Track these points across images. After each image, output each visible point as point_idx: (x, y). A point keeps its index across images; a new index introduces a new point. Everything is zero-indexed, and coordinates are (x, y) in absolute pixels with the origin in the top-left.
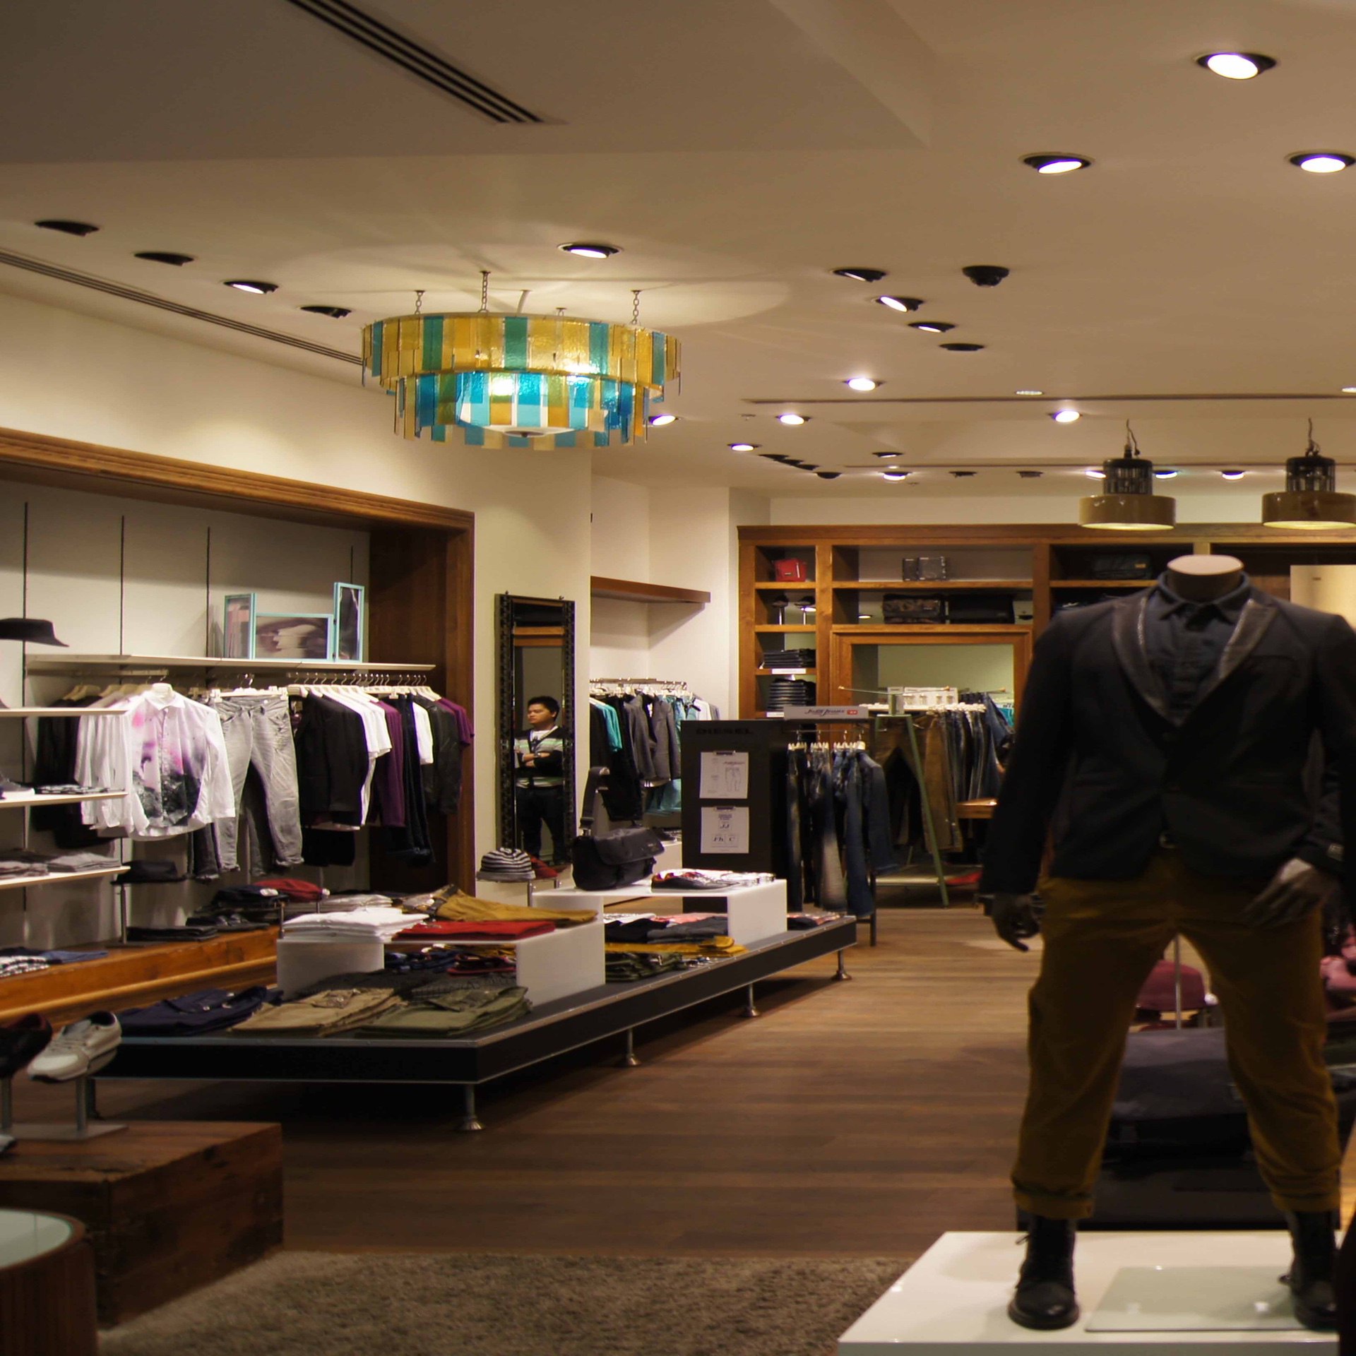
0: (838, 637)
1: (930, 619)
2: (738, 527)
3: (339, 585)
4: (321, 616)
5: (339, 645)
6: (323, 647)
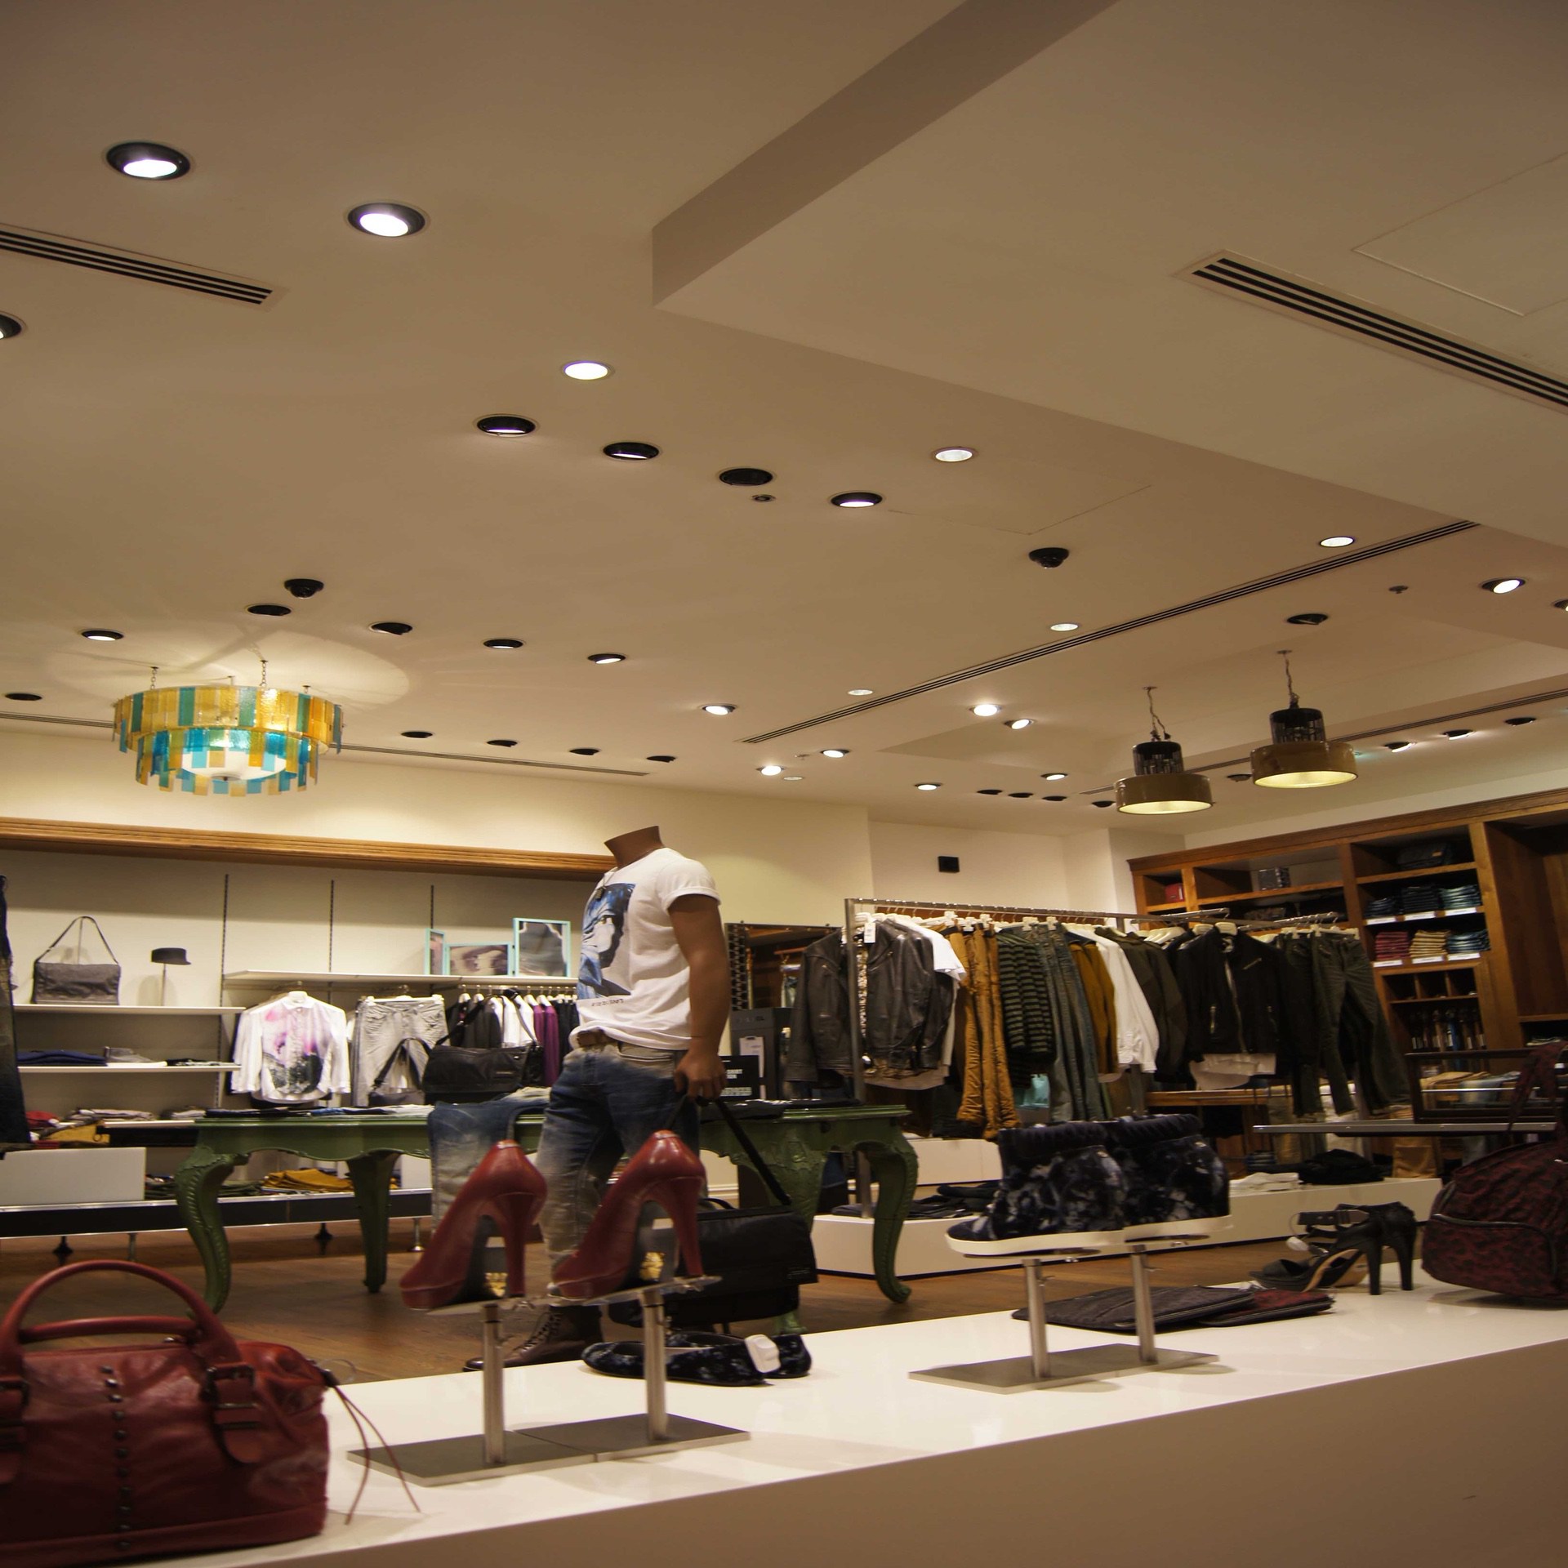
2: (1128, 861)
3: (517, 920)
4: (505, 943)
5: (520, 965)
6: (506, 966)
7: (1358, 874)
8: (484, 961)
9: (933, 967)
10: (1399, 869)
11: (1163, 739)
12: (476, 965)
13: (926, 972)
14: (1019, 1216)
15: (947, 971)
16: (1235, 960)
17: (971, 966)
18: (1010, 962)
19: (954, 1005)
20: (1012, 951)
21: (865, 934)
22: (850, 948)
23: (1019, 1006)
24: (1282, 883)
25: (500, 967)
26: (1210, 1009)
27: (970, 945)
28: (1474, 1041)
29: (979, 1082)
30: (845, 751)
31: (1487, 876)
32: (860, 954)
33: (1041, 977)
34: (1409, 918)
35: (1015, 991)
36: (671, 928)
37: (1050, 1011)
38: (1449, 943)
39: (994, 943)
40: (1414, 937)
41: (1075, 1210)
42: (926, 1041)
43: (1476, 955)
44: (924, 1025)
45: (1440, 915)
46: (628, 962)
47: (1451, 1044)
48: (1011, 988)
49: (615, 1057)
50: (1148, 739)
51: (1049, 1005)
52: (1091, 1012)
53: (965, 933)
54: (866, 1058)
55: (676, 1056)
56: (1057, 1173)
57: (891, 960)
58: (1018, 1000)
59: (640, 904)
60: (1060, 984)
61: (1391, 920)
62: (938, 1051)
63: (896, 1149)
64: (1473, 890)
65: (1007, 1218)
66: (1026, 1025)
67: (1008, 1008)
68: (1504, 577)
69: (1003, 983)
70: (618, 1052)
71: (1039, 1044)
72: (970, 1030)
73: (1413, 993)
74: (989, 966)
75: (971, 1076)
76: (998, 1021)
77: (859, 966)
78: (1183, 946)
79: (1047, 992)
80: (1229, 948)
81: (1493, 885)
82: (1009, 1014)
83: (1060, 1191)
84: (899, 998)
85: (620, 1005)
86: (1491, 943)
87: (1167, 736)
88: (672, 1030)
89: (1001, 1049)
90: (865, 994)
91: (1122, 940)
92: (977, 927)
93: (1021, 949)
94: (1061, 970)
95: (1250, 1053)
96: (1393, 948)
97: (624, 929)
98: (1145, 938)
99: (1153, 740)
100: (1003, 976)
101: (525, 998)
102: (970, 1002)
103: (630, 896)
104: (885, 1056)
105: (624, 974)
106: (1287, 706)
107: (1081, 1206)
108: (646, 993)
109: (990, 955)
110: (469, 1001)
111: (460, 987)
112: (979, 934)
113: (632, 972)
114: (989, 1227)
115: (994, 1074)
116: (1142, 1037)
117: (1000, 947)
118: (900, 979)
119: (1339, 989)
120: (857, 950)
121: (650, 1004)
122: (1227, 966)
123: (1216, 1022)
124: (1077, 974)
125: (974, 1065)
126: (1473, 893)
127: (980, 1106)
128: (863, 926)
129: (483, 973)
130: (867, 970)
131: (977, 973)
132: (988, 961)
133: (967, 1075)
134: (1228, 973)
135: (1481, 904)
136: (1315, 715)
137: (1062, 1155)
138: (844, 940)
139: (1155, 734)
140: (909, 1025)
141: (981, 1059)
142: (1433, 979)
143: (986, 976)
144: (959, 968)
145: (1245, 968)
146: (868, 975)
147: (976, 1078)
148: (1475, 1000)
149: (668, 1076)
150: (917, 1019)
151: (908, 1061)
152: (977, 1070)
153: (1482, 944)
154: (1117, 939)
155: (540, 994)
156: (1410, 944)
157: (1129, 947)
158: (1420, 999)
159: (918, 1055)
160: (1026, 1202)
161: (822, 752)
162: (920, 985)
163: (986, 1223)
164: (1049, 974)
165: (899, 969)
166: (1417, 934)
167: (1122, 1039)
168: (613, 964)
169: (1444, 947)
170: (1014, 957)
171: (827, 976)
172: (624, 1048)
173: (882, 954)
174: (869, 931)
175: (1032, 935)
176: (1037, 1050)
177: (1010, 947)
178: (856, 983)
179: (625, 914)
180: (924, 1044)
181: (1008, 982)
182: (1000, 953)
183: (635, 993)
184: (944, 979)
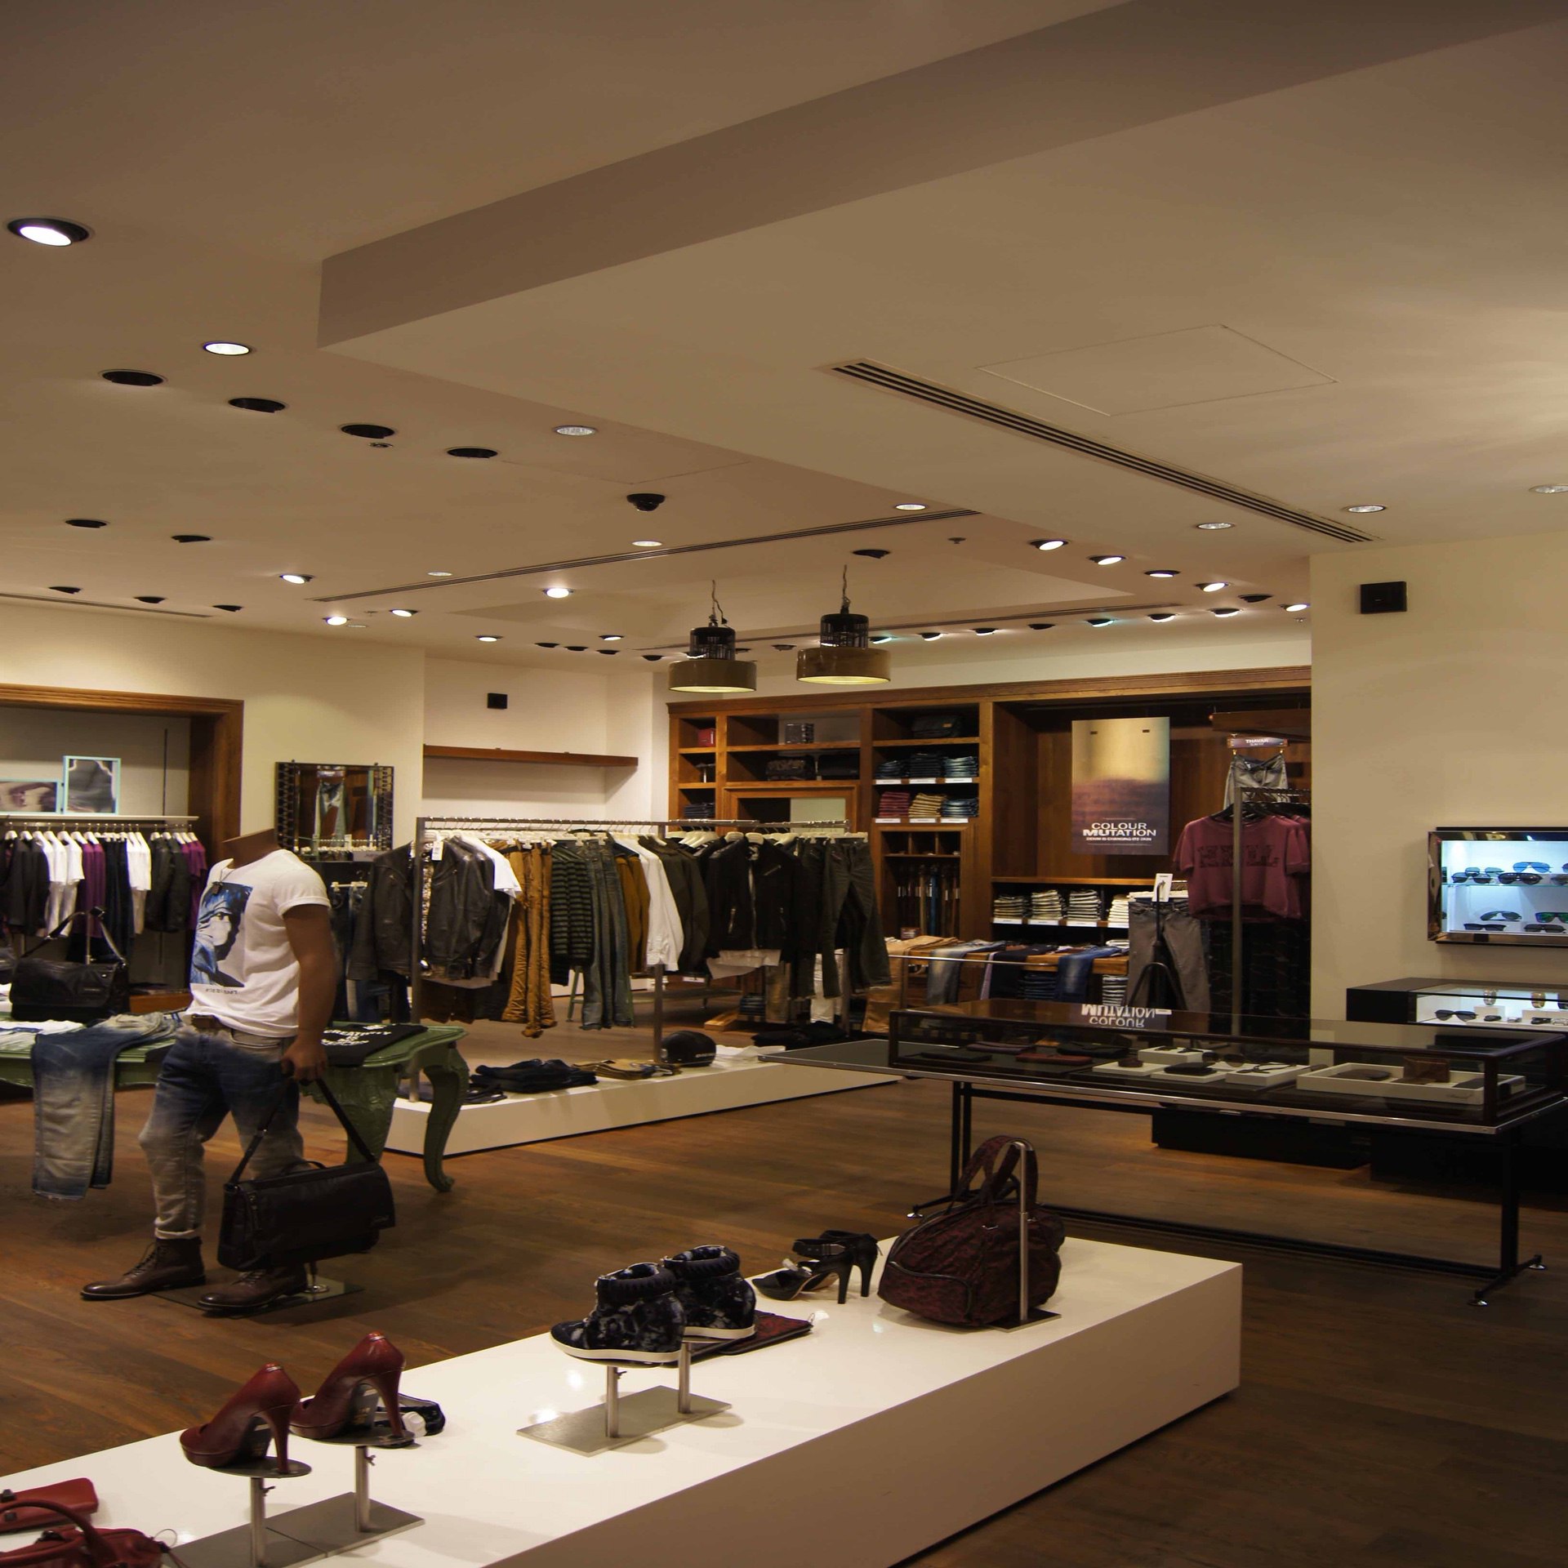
0: (729, 793)
1: (797, 776)
2: (668, 704)
3: (67, 758)
4: (53, 780)
5: (69, 802)
6: (54, 804)
7: (875, 737)
8: (31, 797)
9: (493, 886)
10: (911, 736)
11: (720, 625)
12: (23, 801)
13: (486, 892)
14: (607, 1335)
15: (505, 890)
16: (758, 867)
17: (526, 881)
18: (561, 878)
19: (508, 919)
20: (565, 867)
21: (434, 851)
22: (417, 863)
23: (566, 918)
24: (806, 739)
25: (48, 803)
26: (730, 911)
27: (527, 861)
28: (951, 893)
29: (524, 986)
30: (413, 612)
31: (987, 751)
32: (426, 868)
33: (587, 890)
34: (913, 781)
35: (564, 904)
36: (284, 928)
37: (592, 921)
38: (944, 807)
39: (549, 860)
40: (915, 799)
41: (649, 1337)
42: (481, 953)
43: (965, 820)
44: (480, 940)
45: (941, 782)
46: (243, 957)
47: (931, 895)
48: (560, 901)
49: (228, 1042)
50: (705, 623)
51: (592, 916)
52: (628, 923)
53: (524, 850)
54: (424, 963)
55: (284, 1042)
56: (638, 1312)
57: (455, 877)
58: (566, 912)
59: (256, 907)
60: (604, 896)
61: (897, 782)
62: (489, 963)
63: (453, 1067)
64: (973, 762)
65: (599, 1334)
66: (570, 933)
67: (555, 918)
68: (1051, 539)
69: (553, 896)
70: (231, 1038)
71: (580, 951)
72: (520, 941)
73: (905, 849)
74: (542, 882)
75: (517, 982)
76: (545, 932)
77: (425, 879)
78: (716, 854)
79: (591, 904)
80: (755, 857)
81: (991, 761)
82: (556, 924)
83: (639, 1325)
84: (460, 917)
85: (234, 996)
86: (979, 811)
87: (724, 621)
88: (281, 1021)
89: (545, 956)
90: (428, 904)
91: (662, 851)
92: (536, 846)
93: (572, 865)
94: (606, 882)
95: (759, 948)
96: (895, 807)
97: (239, 927)
98: (682, 839)
99: (710, 624)
100: (553, 890)
101: (72, 835)
102: (523, 917)
103: (247, 898)
104: (443, 963)
105: (239, 968)
106: (838, 611)
107: (654, 1336)
108: (258, 986)
109: (544, 871)
110: (16, 839)
111: (7, 824)
112: (536, 852)
113: (246, 966)
114: (584, 1339)
115: (538, 978)
116: (670, 941)
117: (554, 863)
118: (462, 898)
119: (843, 889)
120: (423, 865)
121: (262, 996)
122: (750, 872)
123: (734, 922)
124: (620, 886)
125: (521, 972)
126: (972, 765)
127: (523, 1007)
128: (432, 842)
129: (30, 811)
130: (432, 884)
131: (531, 888)
132: (542, 877)
133: (514, 982)
134: (751, 878)
135: (978, 775)
136: (863, 620)
137: (643, 1300)
138: (412, 854)
139: (713, 619)
140: (467, 940)
141: (527, 967)
142: (924, 838)
143: (539, 891)
144: (515, 886)
145: (766, 874)
146: (432, 888)
147: (521, 982)
148: (957, 860)
149: (276, 1060)
150: (475, 934)
151: (463, 971)
152: (523, 976)
153: (971, 811)
154: (659, 850)
155: (87, 831)
156: (911, 805)
157: (667, 858)
158: (910, 855)
159: (473, 966)
160: (613, 1326)
161: (391, 611)
162: (480, 904)
163: (582, 1335)
164: (595, 888)
165: (463, 887)
166: (918, 797)
167: (652, 944)
168: (228, 957)
169: (939, 811)
170: (565, 873)
171: (393, 886)
172: (237, 1034)
173: (447, 871)
174: (437, 849)
175: (584, 851)
176: (577, 956)
177: (563, 863)
178: (421, 894)
179: (242, 915)
180: (478, 957)
181: (558, 896)
182: (554, 870)
183: (248, 985)
184: (502, 896)
